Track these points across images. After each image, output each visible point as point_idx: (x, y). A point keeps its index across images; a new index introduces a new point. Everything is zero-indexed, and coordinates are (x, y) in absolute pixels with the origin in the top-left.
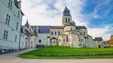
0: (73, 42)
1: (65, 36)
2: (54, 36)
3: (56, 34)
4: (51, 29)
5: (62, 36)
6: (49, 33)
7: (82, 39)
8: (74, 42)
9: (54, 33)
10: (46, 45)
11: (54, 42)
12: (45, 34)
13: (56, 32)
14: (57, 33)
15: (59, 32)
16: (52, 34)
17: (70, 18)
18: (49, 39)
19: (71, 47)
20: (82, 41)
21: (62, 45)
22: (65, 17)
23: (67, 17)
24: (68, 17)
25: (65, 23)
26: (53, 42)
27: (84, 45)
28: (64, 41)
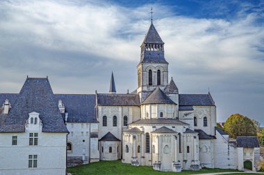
0: (162, 157)
1: (143, 138)
2: (110, 128)
3: (115, 124)
4: (100, 108)
5: (134, 137)
6: (95, 121)
7: (188, 147)
8: (165, 156)
9: (110, 121)
10: (86, 157)
11: (110, 149)
12: (85, 124)
13: (115, 118)
14: (120, 121)
15: (126, 118)
16: (105, 124)
17: (161, 71)
18: (95, 141)
19: (156, 168)
20: (188, 152)
21: (133, 163)
22: (146, 65)
23: (154, 67)
24: (155, 65)
25: (145, 89)
26: (106, 150)
27: (193, 163)
28: (139, 152)
